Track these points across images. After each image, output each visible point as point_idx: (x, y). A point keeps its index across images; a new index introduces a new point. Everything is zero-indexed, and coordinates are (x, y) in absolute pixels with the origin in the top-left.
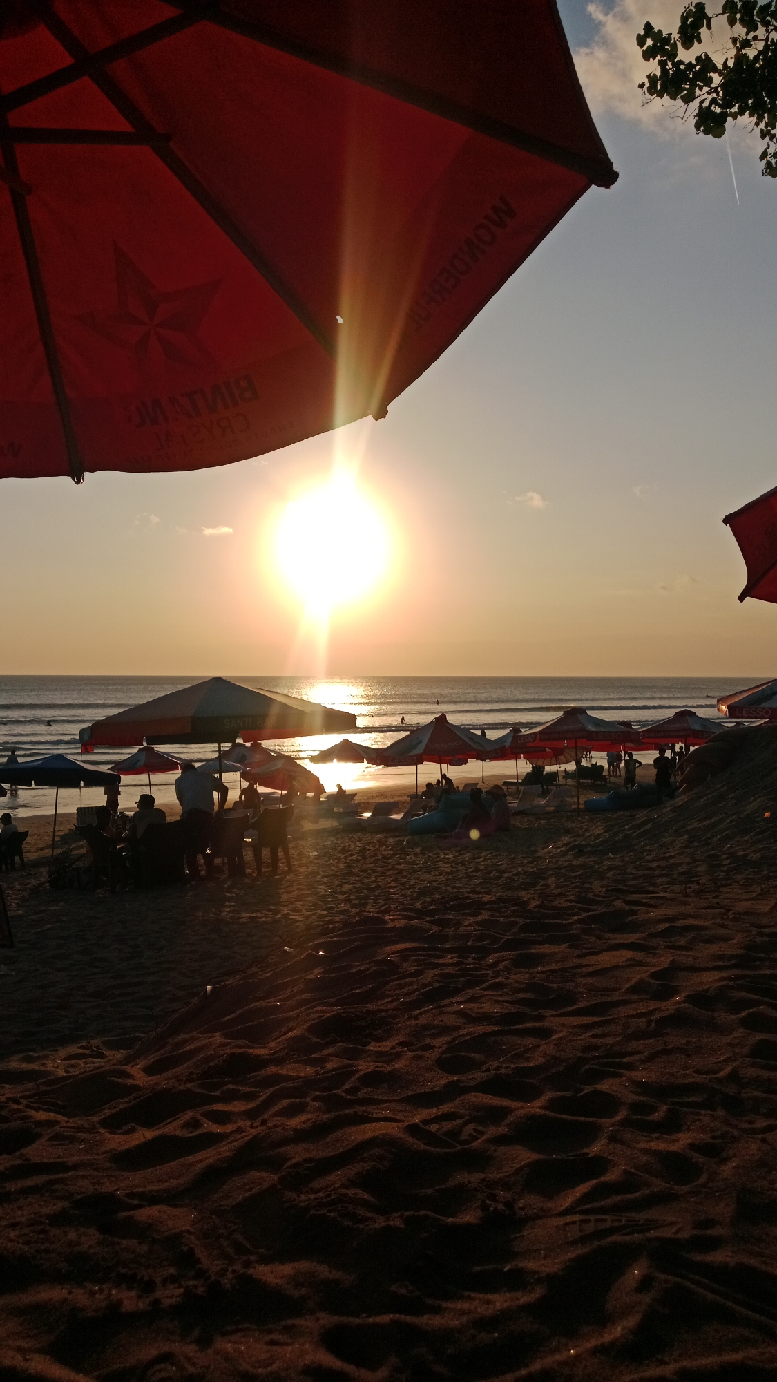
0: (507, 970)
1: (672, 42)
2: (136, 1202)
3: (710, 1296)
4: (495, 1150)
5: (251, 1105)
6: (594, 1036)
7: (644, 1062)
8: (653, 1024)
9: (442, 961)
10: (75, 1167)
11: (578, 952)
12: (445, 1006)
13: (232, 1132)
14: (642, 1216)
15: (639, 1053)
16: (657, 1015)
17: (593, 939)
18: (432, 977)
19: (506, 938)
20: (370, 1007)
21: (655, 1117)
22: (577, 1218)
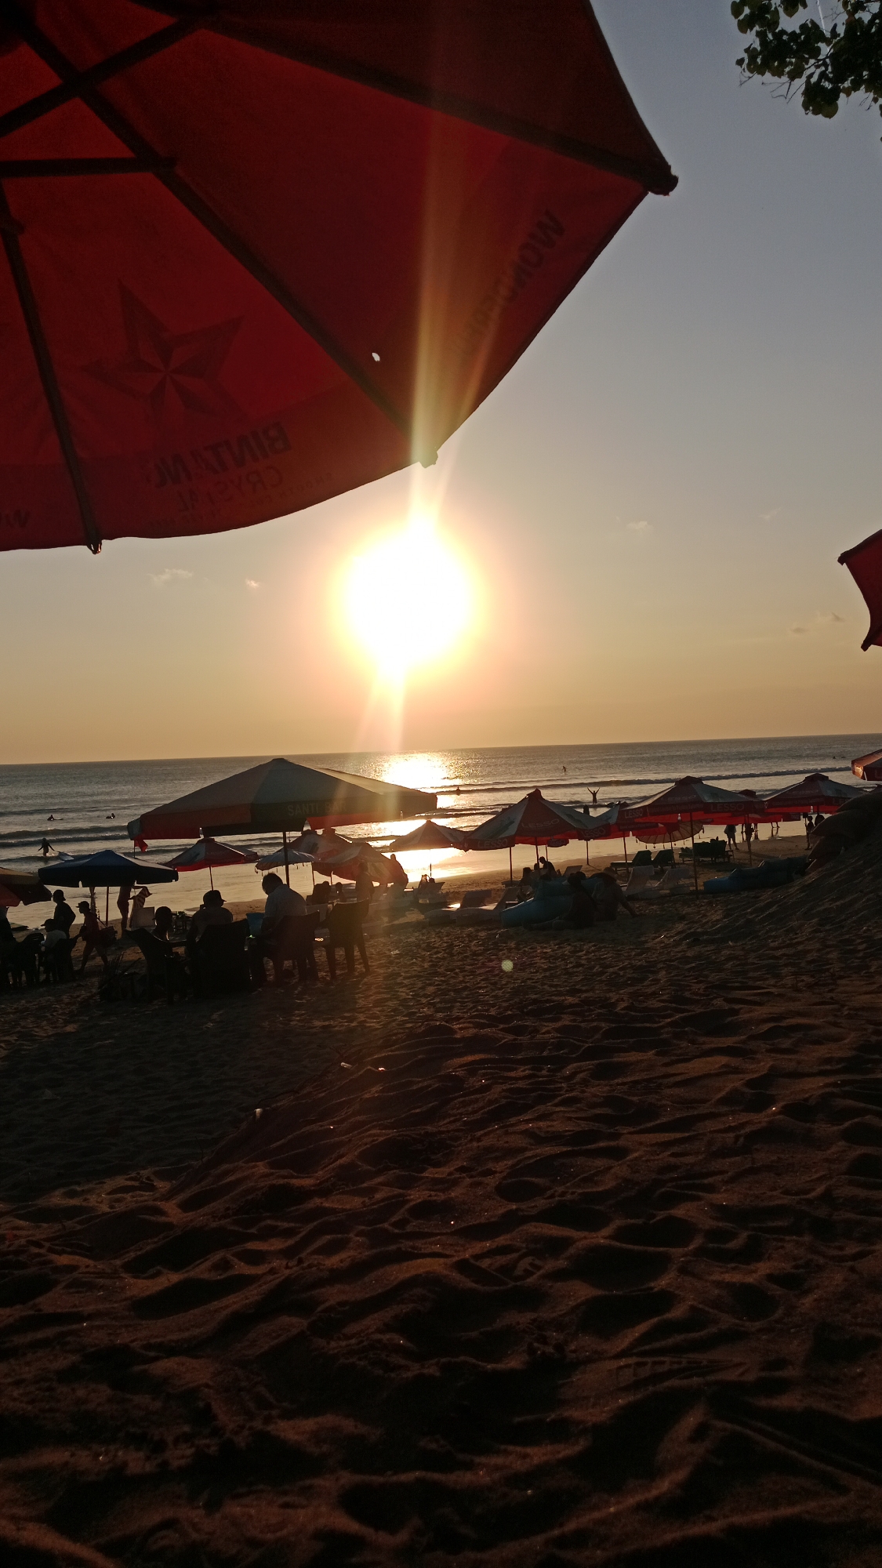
0: (585, 1083)
1: (773, 9)
2: (152, 1354)
3: (772, 1445)
4: (551, 1287)
5: (290, 1242)
6: (673, 1155)
7: (726, 1183)
8: (742, 1140)
9: (513, 1074)
10: (89, 1317)
11: (666, 1060)
12: (512, 1125)
13: (264, 1274)
14: (703, 1358)
15: (721, 1172)
16: (748, 1130)
17: (684, 1044)
18: (500, 1092)
19: (587, 1045)
20: (430, 1128)
21: (732, 1245)
22: (632, 1360)
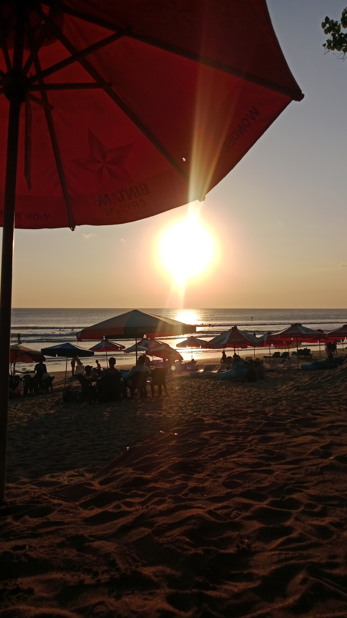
0: (256, 444)
1: (338, 25)
2: (92, 539)
3: (332, 588)
4: (245, 522)
5: (143, 499)
6: (292, 474)
7: (313, 486)
8: (319, 469)
9: (228, 439)
10: (68, 523)
11: (288, 436)
12: (228, 459)
13: (134, 511)
14: (305, 553)
15: (312, 482)
16: (321, 465)
17: (296, 430)
18: (223, 446)
19: (257, 429)
20: (196, 458)
21: (316, 510)
22: (277, 552)
